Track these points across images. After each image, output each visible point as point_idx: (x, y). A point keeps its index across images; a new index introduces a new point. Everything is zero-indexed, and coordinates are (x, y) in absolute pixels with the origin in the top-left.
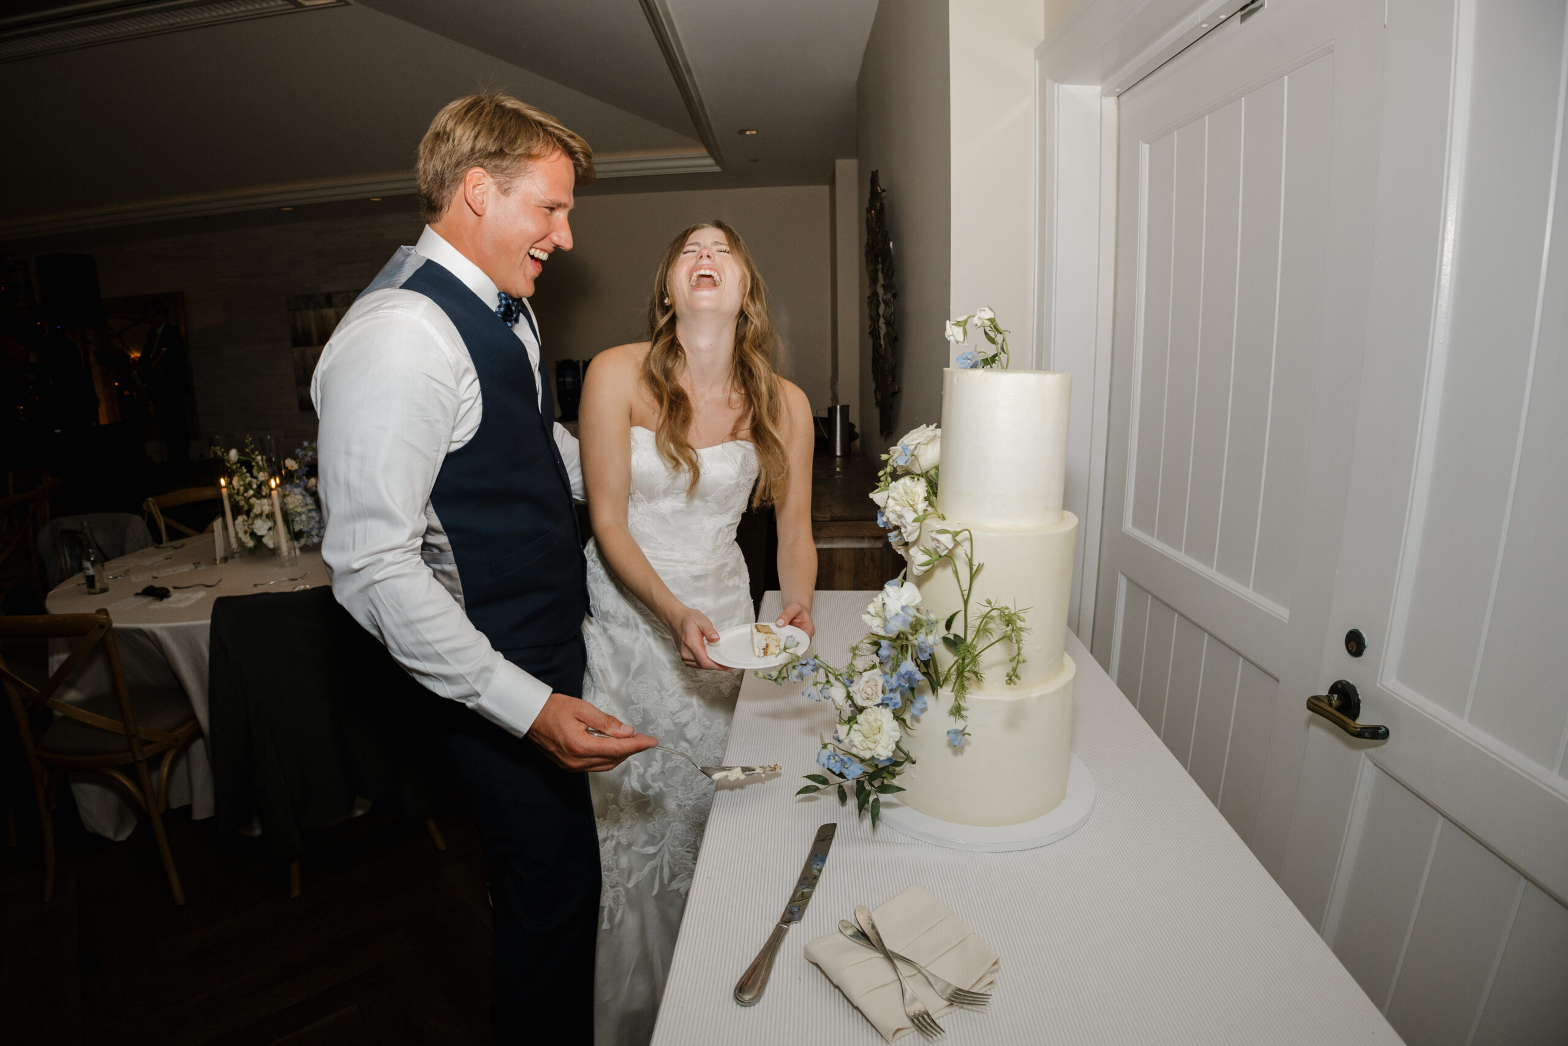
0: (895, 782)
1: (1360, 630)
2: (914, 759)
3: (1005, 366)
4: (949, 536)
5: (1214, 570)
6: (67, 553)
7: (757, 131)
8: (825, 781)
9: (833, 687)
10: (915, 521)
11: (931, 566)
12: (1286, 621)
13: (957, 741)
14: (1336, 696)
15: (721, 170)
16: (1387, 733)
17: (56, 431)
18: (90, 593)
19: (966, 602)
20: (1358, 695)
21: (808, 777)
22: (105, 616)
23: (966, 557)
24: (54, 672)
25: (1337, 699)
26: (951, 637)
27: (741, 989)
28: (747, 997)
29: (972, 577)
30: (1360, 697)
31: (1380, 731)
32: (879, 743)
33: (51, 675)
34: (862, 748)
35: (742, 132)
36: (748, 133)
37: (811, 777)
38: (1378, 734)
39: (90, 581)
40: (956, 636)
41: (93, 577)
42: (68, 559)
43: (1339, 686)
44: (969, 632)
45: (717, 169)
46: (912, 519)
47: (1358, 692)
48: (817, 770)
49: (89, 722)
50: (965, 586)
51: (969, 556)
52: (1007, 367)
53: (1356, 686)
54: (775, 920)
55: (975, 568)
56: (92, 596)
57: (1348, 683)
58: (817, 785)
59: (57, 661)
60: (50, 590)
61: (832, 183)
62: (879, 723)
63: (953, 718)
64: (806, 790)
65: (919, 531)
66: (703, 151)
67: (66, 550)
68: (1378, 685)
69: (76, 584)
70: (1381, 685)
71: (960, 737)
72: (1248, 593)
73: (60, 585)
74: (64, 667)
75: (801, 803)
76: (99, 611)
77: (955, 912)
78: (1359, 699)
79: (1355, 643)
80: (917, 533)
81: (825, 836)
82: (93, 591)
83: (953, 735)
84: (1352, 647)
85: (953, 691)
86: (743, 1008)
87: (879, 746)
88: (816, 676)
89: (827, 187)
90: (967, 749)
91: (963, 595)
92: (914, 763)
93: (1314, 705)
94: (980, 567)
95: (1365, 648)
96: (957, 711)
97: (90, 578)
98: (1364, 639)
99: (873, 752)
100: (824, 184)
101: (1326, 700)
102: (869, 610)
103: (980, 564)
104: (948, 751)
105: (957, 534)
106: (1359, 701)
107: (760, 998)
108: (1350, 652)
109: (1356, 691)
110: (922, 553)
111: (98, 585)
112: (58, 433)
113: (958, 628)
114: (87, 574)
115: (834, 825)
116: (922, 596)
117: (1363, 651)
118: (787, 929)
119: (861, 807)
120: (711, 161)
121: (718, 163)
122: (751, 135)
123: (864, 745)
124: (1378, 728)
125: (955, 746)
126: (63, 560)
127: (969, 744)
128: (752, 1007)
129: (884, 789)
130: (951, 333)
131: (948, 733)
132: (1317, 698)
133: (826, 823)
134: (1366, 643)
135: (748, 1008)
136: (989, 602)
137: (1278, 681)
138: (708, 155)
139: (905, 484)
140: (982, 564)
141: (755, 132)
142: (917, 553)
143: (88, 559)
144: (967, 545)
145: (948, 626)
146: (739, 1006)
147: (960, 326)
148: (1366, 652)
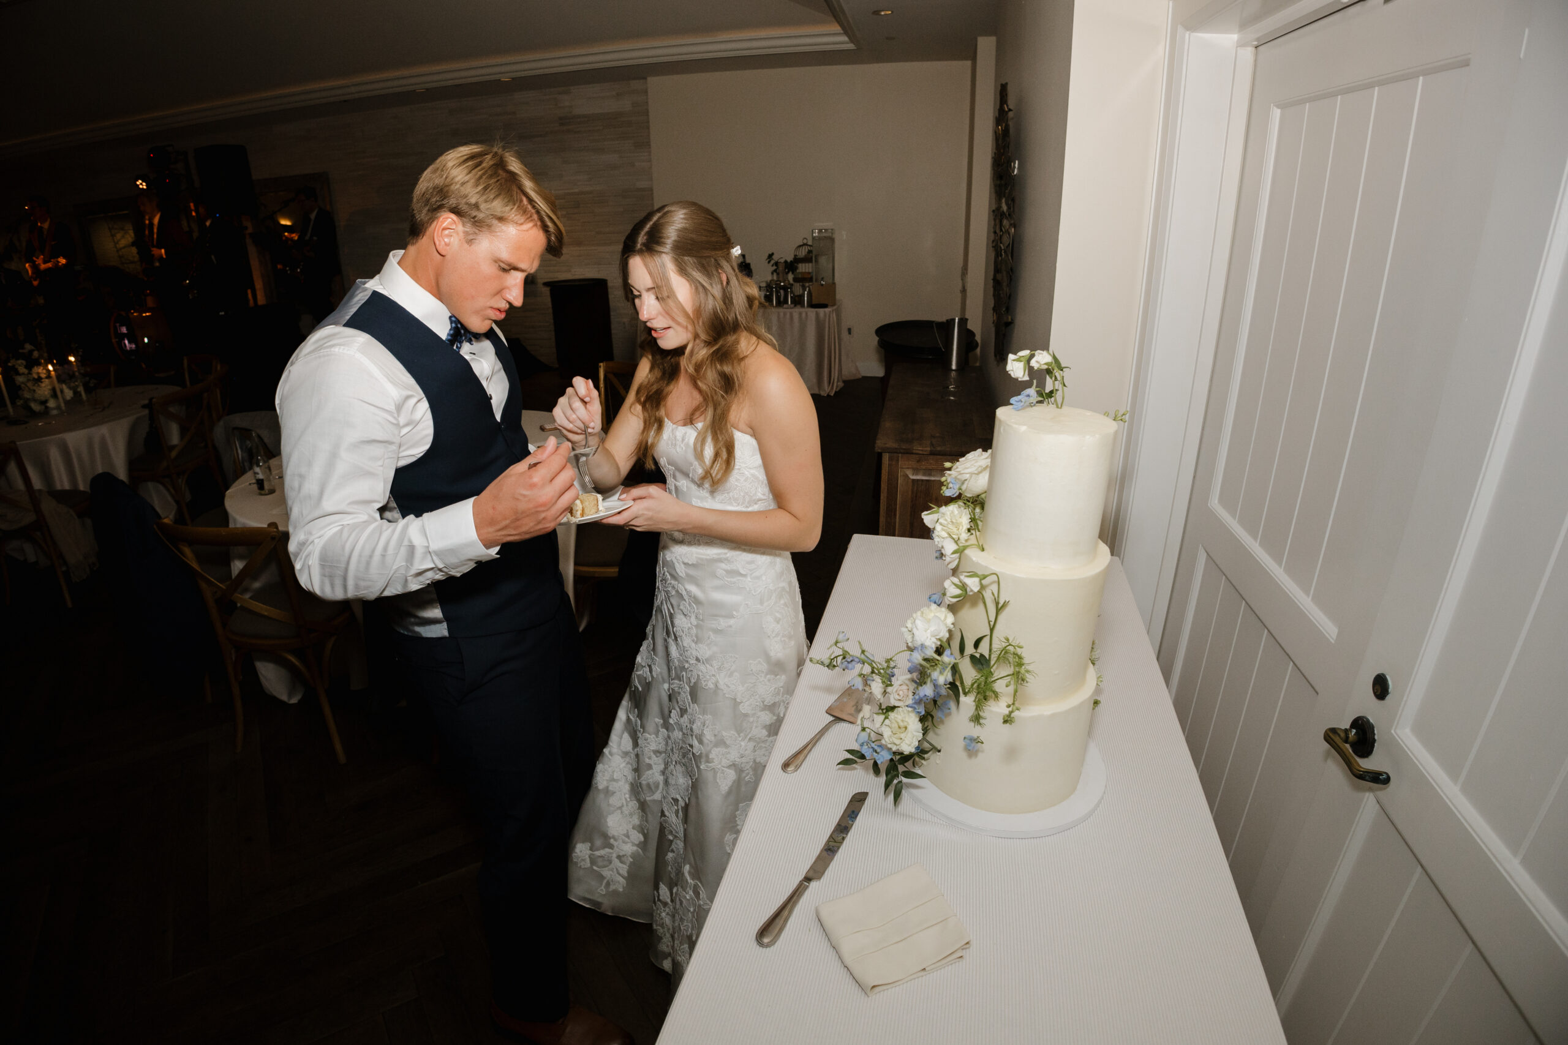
0: (918, 771)
1: (1387, 677)
2: (939, 748)
3: (1060, 406)
4: (977, 580)
5: (1282, 570)
6: (238, 445)
7: (892, 12)
8: (863, 757)
9: (874, 682)
10: (954, 552)
11: (961, 598)
12: (1333, 642)
13: (973, 745)
14: (1354, 731)
15: (856, 48)
16: (1387, 780)
17: (221, 313)
18: (261, 494)
19: (992, 630)
20: (1374, 734)
21: (848, 751)
22: (275, 530)
23: (992, 596)
24: (236, 575)
25: (1354, 734)
26: (978, 656)
27: (763, 932)
28: (766, 940)
29: (999, 610)
30: (1376, 737)
31: (1381, 777)
32: (904, 740)
33: (233, 577)
34: (889, 742)
35: (876, 13)
36: (883, 13)
37: (849, 751)
38: (1379, 779)
39: (260, 484)
40: (982, 655)
41: (262, 480)
42: (239, 451)
43: (1360, 722)
44: (992, 656)
45: (851, 46)
46: (951, 551)
47: (1376, 732)
48: (856, 747)
49: (266, 614)
50: (992, 619)
51: (996, 596)
52: (1061, 406)
53: (1375, 726)
54: (800, 877)
55: (1000, 606)
56: (263, 497)
57: (1368, 721)
58: (856, 759)
59: (238, 566)
60: (227, 489)
61: (974, 59)
62: (905, 724)
63: (972, 724)
64: (846, 762)
65: (958, 560)
66: (837, 28)
67: (237, 443)
68: (1393, 732)
69: (248, 483)
70: (1396, 733)
71: (974, 744)
72: (1305, 602)
73: (237, 483)
74: (243, 572)
75: (842, 771)
76: (270, 525)
77: (945, 895)
78: (1374, 739)
79: (1381, 688)
80: (956, 563)
81: (859, 799)
82: (263, 492)
83: (968, 741)
84: (1377, 689)
85: (975, 701)
86: (761, 948)
87: (903, 743)
88: (862, 668)
89: (969, 63)
90: (980, 755)
91: (989, 622)
92: (939, 751)
93: (1331, 736)
94: (1005, 604)
95: (1388, 694)
96: (977, 719)
97: (260, 482)
98: (1389, 686)
99: (898, 747)
100: (966, 59)
101: (1342, 735)
102: (907, 625)
103: (1005, 602)
104: (964, 755)
105: (985, 577)
106: (1374, 741)
107: (775, 942)
108: (1375, 693)
109: (1374, 731)
110: (954, 587)
111: (266, 486)
112: (222, 315)
113: (984, 649)
114: (257, 478)
115: (866, 794)
116: (955, 619)
117: (1386, 696)
118: (808, 887)
119: (887, 785)
120: (845, 38)
121: (852, 41)
122: (886, 15)
123: (891, 740)
124: (1380, 774)
125: (969, 750)
126: (235, 452)
127: (982, 751)
128: (768, 949)
129: (909, 774)
130: (1011, 369)
131: (965, 738)
132: (1333, 730)
133: (860, 791)
134: (1390, 690)
135: (765, 949)
136: (1008, 640)
137: (1318, 694)
138: (842, 32)
139: (952, 512)
140: (1007, 601)
141: (890, 12)
142: (950, 586)
143: (258, 465)
144: (994, 588)
145: (977, 644)
146: (758, 946)
147: (1021, 361)
148: (1388, 698)
